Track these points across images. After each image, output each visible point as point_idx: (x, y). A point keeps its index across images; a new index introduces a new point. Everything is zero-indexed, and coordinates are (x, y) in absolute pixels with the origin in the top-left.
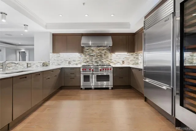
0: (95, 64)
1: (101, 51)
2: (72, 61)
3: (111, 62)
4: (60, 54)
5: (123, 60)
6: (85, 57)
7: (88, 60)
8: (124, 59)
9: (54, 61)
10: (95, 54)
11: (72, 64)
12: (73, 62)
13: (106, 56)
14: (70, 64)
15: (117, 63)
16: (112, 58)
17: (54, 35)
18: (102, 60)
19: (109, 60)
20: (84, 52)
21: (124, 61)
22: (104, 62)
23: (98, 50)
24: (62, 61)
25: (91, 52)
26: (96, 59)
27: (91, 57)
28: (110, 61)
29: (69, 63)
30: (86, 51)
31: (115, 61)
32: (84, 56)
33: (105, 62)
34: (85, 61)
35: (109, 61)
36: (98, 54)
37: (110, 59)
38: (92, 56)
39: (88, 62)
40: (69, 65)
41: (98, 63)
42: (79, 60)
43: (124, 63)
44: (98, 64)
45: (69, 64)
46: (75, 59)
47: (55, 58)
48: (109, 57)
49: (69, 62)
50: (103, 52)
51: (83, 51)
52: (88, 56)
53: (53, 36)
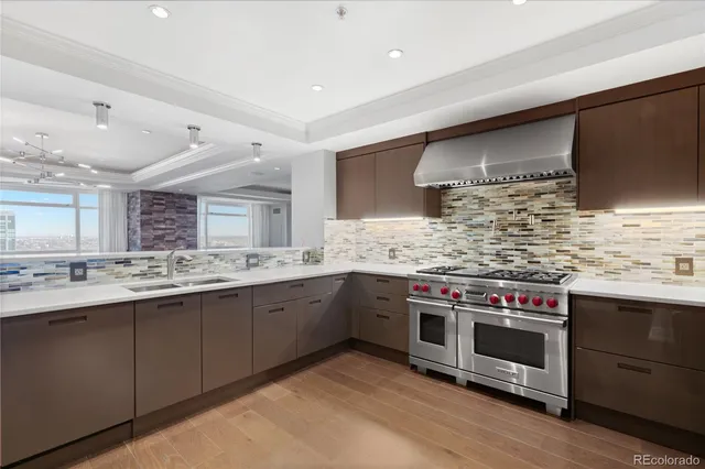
0: (493, 265)
1: (523, 202)
2: (401, 248)
3: (583, 260)
4: (365, 220)
5: (685, 252)
6: (448, 233)
7: (463, 244)
8: (689, 242)
9: (345, 247)
10: (494, 217)
11: (401, 258)
12: (406, 251)
13: (555, 224)
14: (394, 257)
15: (627, 269)
16: (590, 238)
17: (342, 158)
18: (530, 248)
19: (574, 250)
20: (447, 211)
21: (690, 261)
22: (542, 260)
23: (508, 199)
24: (371, 245)
25: (476, 207)
26: (499, 240)
27: (475, 231)
28: (582, 254)
29: (393, 254)
30: (455, 204)
31: (616, 254)
32: (443, 227)
33: (549, 258)
34: (449, 250)
35: (575, 257)
36: (512, 218)
37: (578, 241)
38: (481, 226)
39: (461, 253)
40: (392, 261)
41: (506, 261)
42: (427, 243)
43: (690, 272)
44: (510, 267)
45: (390, 257)
46: (411, 240)
47: (350, 237)
48: (575, 231)
49: (390, 250)
50: (538, 206)
51: (440, 207)
52: (461, 228)
53: (338, 160)
